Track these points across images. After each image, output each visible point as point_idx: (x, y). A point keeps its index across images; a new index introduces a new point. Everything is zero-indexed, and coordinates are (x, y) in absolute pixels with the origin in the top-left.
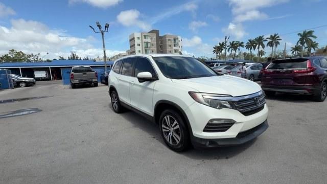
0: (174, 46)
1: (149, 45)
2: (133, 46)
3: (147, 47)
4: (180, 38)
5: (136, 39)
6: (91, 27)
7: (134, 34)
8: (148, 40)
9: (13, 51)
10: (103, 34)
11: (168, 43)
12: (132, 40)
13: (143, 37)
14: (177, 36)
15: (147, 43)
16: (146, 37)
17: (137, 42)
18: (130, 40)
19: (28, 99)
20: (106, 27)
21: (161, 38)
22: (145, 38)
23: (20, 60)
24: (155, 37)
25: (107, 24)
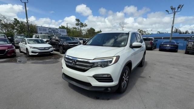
6: (167, 11)
20: (179, 8)
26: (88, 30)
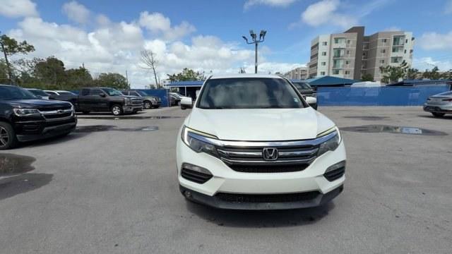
0: (394, 50)
1: (342, 53)
2: (314, 56)
3: (339, 56)
4: (409, 35)
5: (320, 45)
6: (244, 37)
7: (318, 38)
8: (342, 44)
9: (186, 69)
10: (256, 45)
11: (381, 46)
12: (315, 47)
13: (333, 41)
14: (403, 32)
15: (339, 50)
16: (339, 40)
17: (322, 49)
18: (312, 48)
19: (169, 117)
20: (261, 35)
21: (368, 39)
22: (337, 42)
23: (188, 79)
24: (355, 39)
25: (262, 31)
26: (38, 62)
